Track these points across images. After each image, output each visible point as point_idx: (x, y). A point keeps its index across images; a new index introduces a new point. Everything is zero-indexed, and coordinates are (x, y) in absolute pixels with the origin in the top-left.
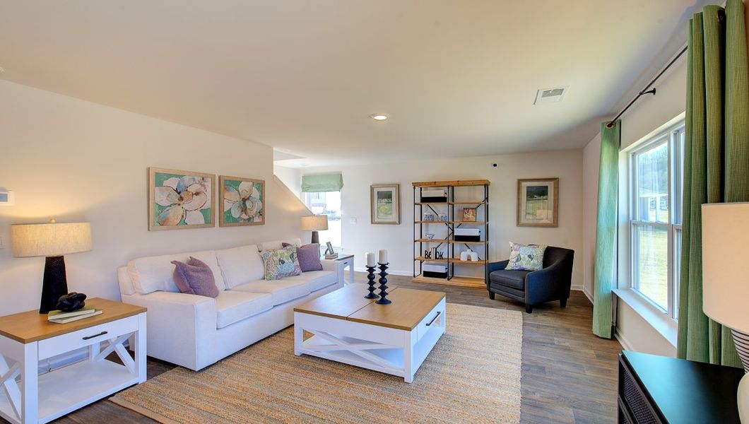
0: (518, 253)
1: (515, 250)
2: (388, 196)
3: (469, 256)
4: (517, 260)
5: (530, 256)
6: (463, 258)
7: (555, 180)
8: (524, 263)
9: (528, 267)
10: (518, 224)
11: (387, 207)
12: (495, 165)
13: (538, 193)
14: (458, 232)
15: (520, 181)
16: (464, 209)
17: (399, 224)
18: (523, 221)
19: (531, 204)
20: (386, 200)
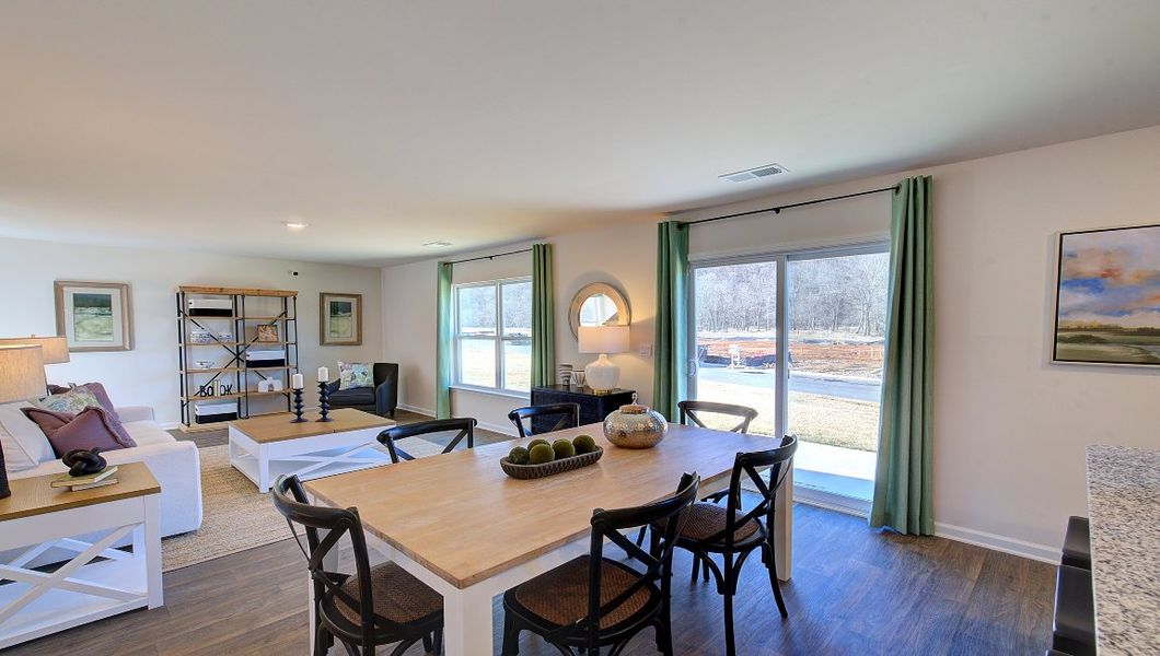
0: (351, 371)
1: (347, 369)
2: (103, 303)
3: (271, 386)
4: (352, 379)
5: (363, 373)
6: (263, 388)
7: (358, 297)
8: (359, 380)
9: (363, 384)
10: (322, 342)
11: (99, 321)
12: (296, 274)
13: (339, 309)
14: (255, 355)
15: (322, 296)
16: (259, 326)
17: (132, 348)
18: (327, 339)
19: (335, 321)
20: (96, 310)
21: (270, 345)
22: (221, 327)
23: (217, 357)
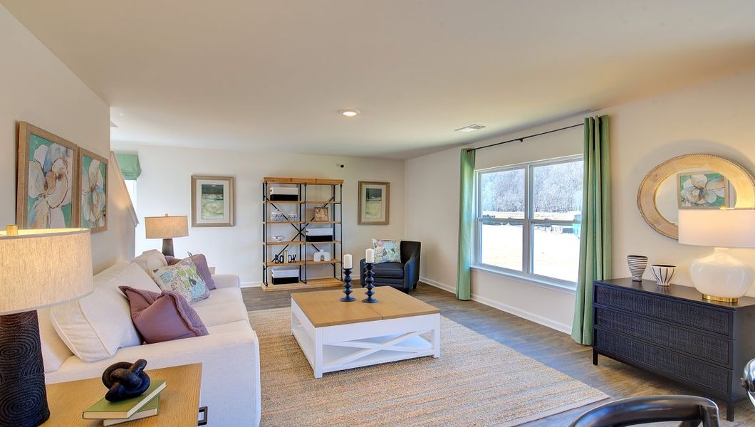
0: (383, 248)
1: (380, 246)
2: (218, 191)
3: (322, 256)
4: (384, 255)
5: (392, 250)
6: (317, 258)
7: (388, 184)
8: (389, 256)
9: (392, 259)
10: (360, 222)
11: (216, 204)
12: (342, 166)
13: (372, 195)
14: (312, 232)
15: (361, 184)
16: (315, 208)
17: (234, 224)
18: (363, 220)
19: (369, 204)
20: (214, 196)
21: (322, 224)
22: (289, 208)
23: (287, 232)
